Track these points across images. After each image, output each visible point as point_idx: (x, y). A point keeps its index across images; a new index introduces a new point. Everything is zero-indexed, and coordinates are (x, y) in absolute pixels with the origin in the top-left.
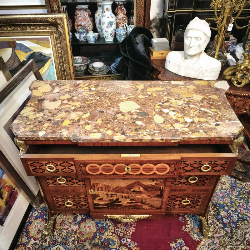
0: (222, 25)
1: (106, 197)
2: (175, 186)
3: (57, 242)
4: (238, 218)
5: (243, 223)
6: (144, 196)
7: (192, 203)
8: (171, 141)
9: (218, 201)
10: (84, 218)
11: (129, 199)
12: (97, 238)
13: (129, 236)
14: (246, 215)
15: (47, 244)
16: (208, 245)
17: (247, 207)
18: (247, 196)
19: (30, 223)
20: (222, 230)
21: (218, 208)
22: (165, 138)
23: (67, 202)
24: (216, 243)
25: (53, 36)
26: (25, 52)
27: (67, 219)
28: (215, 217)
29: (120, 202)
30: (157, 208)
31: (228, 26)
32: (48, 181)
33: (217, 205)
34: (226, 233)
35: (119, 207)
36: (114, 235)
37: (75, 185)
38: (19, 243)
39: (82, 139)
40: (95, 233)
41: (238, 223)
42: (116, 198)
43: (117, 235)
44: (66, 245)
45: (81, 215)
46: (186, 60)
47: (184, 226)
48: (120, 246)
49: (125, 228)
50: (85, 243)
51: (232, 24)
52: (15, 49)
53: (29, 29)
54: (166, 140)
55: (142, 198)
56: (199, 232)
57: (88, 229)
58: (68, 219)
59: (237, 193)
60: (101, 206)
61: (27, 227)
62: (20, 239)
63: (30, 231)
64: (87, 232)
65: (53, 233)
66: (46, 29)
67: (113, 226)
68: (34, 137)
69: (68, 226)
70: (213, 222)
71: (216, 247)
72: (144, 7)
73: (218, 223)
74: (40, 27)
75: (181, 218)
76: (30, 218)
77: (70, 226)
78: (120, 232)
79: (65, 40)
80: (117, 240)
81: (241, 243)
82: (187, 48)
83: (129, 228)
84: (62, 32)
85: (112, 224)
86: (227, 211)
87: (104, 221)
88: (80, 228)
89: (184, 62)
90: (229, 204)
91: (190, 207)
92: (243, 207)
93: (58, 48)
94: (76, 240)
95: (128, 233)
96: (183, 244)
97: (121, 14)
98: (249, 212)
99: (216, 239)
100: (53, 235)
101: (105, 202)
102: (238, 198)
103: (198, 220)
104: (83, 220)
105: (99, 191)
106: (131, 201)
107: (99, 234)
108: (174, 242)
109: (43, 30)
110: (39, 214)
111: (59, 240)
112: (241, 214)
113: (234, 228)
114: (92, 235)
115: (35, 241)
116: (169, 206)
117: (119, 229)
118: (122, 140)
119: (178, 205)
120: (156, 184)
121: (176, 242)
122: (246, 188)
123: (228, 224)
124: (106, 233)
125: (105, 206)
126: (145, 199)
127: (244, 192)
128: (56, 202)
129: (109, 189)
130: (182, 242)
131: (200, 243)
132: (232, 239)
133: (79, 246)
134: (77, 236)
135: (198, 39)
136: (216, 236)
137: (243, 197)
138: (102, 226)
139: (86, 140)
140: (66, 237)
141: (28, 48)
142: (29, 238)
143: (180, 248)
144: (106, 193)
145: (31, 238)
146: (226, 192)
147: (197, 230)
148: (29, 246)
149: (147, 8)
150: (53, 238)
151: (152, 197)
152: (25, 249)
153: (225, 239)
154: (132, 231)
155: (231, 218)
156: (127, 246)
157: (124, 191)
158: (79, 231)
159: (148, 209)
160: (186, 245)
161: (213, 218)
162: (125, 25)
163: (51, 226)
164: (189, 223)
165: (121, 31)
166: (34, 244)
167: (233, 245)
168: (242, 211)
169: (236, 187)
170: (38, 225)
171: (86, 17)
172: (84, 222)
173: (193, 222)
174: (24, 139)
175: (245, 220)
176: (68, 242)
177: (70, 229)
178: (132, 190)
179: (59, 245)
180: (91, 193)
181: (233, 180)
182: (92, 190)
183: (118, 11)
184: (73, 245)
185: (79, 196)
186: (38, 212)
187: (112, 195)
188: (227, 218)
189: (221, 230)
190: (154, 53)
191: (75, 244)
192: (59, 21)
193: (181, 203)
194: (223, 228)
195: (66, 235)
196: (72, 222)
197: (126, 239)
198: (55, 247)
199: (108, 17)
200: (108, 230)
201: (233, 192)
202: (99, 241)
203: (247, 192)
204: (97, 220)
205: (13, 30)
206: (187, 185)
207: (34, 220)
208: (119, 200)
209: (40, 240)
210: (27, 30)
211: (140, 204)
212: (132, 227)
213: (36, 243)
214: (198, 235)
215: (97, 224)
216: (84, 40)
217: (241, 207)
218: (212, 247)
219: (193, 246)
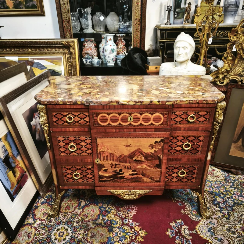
0: (203, 40)
1: (110, 167)
2: (172, 155)
3: (62, 223)
4: (234, 203)
5: (239, 207)
6: (144, 166)
7: (188, 175)
8: (166, 104)
9: (213, 190)
10: (88, 203)
11: (132, 170)
12: (100, 220)
13: (131, 218)
14: (241, 201)
15: (53, 223)
16: (207, 224)
17: (241, 195)
18: (241, 186)
19: (37, 207)
20: (220, 213)
21: (214, 195)
22: (161, 100)
23: (75, 173)
24: (214, 222)
25: (65, 56)
26: (41, 69)
27: (71, 204)
28: (212, 202)
29: (123, 174)
30: (156, 181)
31: (208, 40)
32: (60, 149)
33: (213, 193)
34: (223, 215)
35: (122, 180)
36: (116, 217)
37: (84, 154)
38: (26, 223)
39: (94, 102)
40: (99, 215)
41: (234, 207)
42: (120, 169)
43: (119, 217)
44: (70, 224)
45: (85, 201)
46: (176, 67)
47: (182, 210)
48: (122, 226)
49: (127, 211)
50: (88, 223)
51: (211, 38)
52: (32, 67)
53: (46, 51)
54: (162, 102)
55: (142, 168)
56: (197, 214)
57: (91, 212)
58: (73, 204)
59: (231, 184)
60: (105, 179)
61: (34, 210)
62: (26, 220)
63: (36, 214)
64: (91, 214)
65: (58, 215)
66: (60, 51)
67: (116, 209)
68: (54, 101)
69: (72, 210)
70: (211, 206)
71: (215, 226)
72: (140, 36)
73: (215, 207)
74: (55, 49)
75: (179, 204)
76: (36, 203)
77: (75, 210)
78: (122, 215)
79: (75, 59)
80: (119, 221)
81: (238, 222)
82: (177, 56)
83: (130, 211)
84: (73, 52)
85: (114, 208)
86: (223, 198)
87: (107, 206)
88: (84, 211)
89: (174, 68)
90: (224, 193)
91: (187, 180)
92: (237, 195)
93: (69, 65)
94: (80, 221)
95: (129, 215)
96: (182, 223)
97: (121, 44)
98: (243, 198)
99: (214, 219)
100: (58, 217)
101: (109, 174)
102: (232, 188)
103: (196, 205)
104: (86, 205)
105: (105, 161)
106: (133, 173)
107: (102, 216)
108: (174, 222)
109: (57, 51)
110: (45, 201)
111: (64, 221)
112: (236, 200)
113: (230, 211)
114: (96, 217)
115: (41, 221)
116: (167, 180)
117: (121, 212)
118: (126, 103)
119: (176, 177)
120: (155, 151)
121: (176, 222)
122: (239, 180)
123: (224, 208)
124: (109, 215)
125: (109, 179)
126: (146, 169)
127: (238, 183)
128: (65, 174)
129: (114, 158)
130: (181, 222)
131: (199, 223)
132: (230, 219)
133: (83, 226)
134: (81, 218)
135: (185, 48)
136: (213, 217)
137: (237, 187)
138: (105, 209)
139: (97, 102)
140: (70, 218)
141: (43, 66)
142: (35, 219)
143: (179, 227)
144: (110, 162)
145: (37, 219)
146: (221, 183)
147: (195, 213)
148: (35, 225)
149: (142, 37)
150: (58, 219)
151: (151, 168)
152: (31, 228)
153: (222, 219)
154: (133, 213)
155: (227, 203)
156: (129, 226)
157: (127, 159)
158: (83, 214)
159: (148, 182)
160: (186, 224)
161: (210, 203)
162: (125, 53)
163: (58, 206)
164: (187, 207)
165: (121, 57)
166: (40, 224)
167: (231, 225)
168: (237, 198)
169: (230, 179)
170: (44, 209)
171: (92, 47)
172: (88, 206)
173: (191, 206)
174: (46, 103)
175: (240, 205)
176: (72, 222)
177: (74, 212)
178: (134, 159)
179: (64, 224)
180: (97, 163)
181: (227, 174)
182: (99, 160)
183: (118, 43)
184: (78, 225)
185: (87, 167)
186: (45, 199)
187: (116, 165)
188: (223, 203)
189: (218, 212)
190: (150, 67)
191: (80, 224)
192: (71, 44)
193: (179, 176)
194: (220, 211)
195: (70, 217)
196: (77, 207)
197: (128, 220)
198: (60, 226)
199: (111, 46)
200: (111, 213)
201: (227, 183)
202: (103, 221)
203: (241, 183)
204: (100, 205)
205: (33, 51)
206: (182, 153)
207: (41, 205)
208: (122, 171)
209: (46, 221)
210: (44, 51)
211: (141, 176)
212: (134, 211)
213: (42, 223)
214: (196, 216)
215: (100, 208)
216: (90, 64)
217: (236, 195)
218: (211, 226)
219: (192, 225)
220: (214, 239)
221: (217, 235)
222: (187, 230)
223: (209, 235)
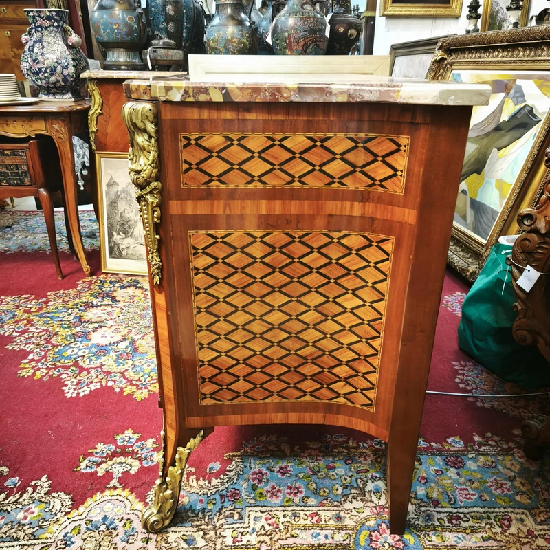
16: (128, 519)
24: (130, 541)
47: (193, 470)
52: (507, 96)
71: (116, 540)
96: (147, 463)
99: (141, 545)
103: (209, 508)
108: (155, 446)
121: (155, 449)
130: (151, 461)
131: (140, 502)
143: (140, 455)
160: (142, 469)
173: (204, 494)
218: (121, 530)
219: (137, 484)
220: (77, 524)
221: (84, 537)
222: (126, 470)
223: (92, 516)
